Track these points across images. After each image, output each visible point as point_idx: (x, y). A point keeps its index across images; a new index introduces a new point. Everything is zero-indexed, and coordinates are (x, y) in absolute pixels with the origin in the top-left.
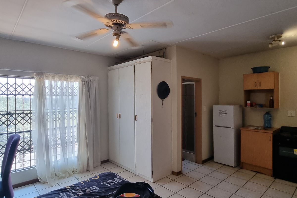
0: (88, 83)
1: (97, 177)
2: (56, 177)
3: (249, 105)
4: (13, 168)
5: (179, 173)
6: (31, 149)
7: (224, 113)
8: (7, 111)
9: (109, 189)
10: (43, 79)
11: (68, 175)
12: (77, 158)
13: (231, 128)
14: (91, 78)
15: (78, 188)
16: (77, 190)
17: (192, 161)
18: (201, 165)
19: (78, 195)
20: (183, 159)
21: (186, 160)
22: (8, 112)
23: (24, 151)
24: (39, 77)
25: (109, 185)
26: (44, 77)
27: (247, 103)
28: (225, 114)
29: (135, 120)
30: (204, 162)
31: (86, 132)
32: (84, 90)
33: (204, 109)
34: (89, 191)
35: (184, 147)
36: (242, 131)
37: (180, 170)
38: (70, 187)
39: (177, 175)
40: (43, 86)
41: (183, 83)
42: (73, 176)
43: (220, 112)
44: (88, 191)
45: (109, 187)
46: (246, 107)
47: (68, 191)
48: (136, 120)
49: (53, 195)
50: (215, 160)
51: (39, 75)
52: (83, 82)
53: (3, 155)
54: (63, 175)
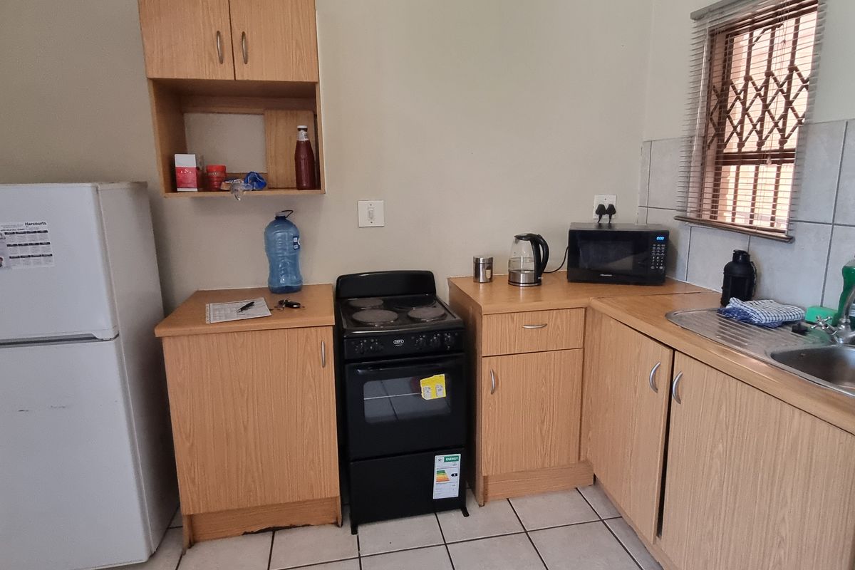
3: (192, 177)
7: (27, 239)
13: (93, 338)
27: (177, 165)
28: (29, 251)
36: (168, 347)
46: (176, 191)
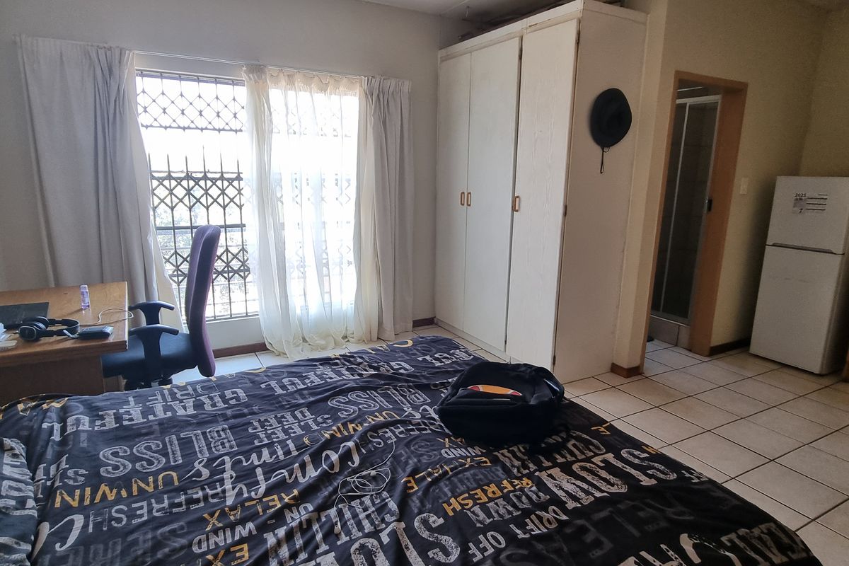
0: (381, 99)
1: (407, 343)
2: (307, 344)
4: (209, 312)
5: (634, 372)
6: (245, 271)
7: (816, 201)
8: (185, 171)
9: (438, 372)
10: (264, 83)
11: (332, 345)
12: (353, 306)
13: (832, 253)
14: (391, 84)
15: (359, 360)
16: (359, 364)
17: (676, 345)
18: (706, 359)
19: (360, 375)
20: (650, 339)
21: (656, 342)
22: (187, 174)
23: (231, 274)
24: (254, 78)
25: (438, 364)
26: (266, 78)
28: (816, 207)
29: (514, 209)
30: (717, 352)
31: (375, 239)
32: (371, 120)
33: (743, 187)
34: (388, 371)
35: (655, 306)
37: (636, 363)
38: (340, 355)
39: (627, 377)
40: (265, 105)
41: (679, 101)
42: (344, 347)
43: (801, 199)
44: (384, 369)
45: (438, 368)
47: (336, 364)
48: (517, 211)
49: (303, 368)
50: (754, 348)
51: (253, 73)
52: (369, 94)
53: (186, 279)
54: (323, 342)
